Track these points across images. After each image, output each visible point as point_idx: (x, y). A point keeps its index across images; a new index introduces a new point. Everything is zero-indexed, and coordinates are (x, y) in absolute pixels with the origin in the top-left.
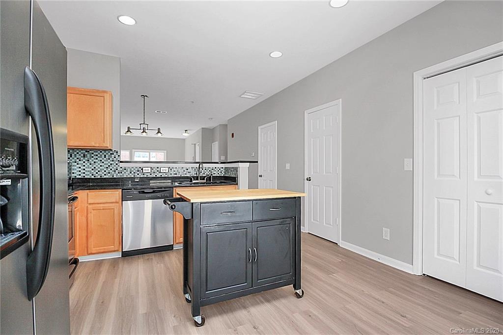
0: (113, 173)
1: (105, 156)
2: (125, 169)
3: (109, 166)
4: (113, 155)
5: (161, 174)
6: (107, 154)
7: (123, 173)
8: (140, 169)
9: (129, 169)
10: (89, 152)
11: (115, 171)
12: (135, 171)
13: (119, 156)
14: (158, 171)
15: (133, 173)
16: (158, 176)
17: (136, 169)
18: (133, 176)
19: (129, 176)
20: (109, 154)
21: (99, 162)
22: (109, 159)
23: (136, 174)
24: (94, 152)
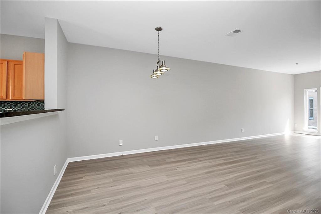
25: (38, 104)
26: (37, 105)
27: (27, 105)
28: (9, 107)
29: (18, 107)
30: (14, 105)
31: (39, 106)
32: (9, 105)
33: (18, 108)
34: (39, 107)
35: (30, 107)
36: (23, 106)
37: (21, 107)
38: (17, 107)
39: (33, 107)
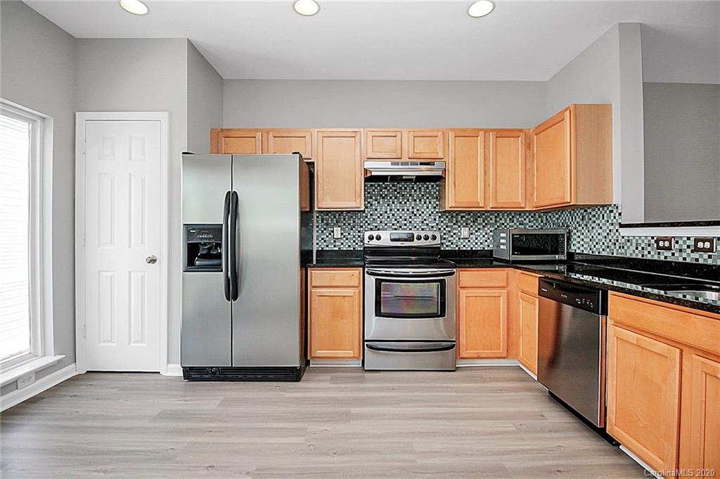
0: (613, 247)
1: (603, 215)
2: (628, 241)
3: (608, 234)
4: (612, 214)
5: (696, 255)
6: (606, 212)
7: (626, 248)
8: (653, 241)
9: (634, 241)
10: (587, 210)
11: (615, 244)
12: (643, 245)
13: (620, 214)
14: (689, 247)
15: (640, 248)
16: (688, 260)
17: (646, 241)
18: (640, 256)
19: (634, 256)
20: (608, 212)
21: (597, 228)
22: (608, 221)
23: (646, 253)
24: (592, 211)
25: (511, 217)
26: (510, 219)
27: (493, 219)
28: (464, 224)
29: (479, 224)
30: (472, 219)
31: (513, 222)
32: (464, 219)
33: (479, 227)
34: (513, 224)
35: (498, 224)
36: (486, 222)
37: (484, 224)
38: (476, 224)
39: (503, 224)
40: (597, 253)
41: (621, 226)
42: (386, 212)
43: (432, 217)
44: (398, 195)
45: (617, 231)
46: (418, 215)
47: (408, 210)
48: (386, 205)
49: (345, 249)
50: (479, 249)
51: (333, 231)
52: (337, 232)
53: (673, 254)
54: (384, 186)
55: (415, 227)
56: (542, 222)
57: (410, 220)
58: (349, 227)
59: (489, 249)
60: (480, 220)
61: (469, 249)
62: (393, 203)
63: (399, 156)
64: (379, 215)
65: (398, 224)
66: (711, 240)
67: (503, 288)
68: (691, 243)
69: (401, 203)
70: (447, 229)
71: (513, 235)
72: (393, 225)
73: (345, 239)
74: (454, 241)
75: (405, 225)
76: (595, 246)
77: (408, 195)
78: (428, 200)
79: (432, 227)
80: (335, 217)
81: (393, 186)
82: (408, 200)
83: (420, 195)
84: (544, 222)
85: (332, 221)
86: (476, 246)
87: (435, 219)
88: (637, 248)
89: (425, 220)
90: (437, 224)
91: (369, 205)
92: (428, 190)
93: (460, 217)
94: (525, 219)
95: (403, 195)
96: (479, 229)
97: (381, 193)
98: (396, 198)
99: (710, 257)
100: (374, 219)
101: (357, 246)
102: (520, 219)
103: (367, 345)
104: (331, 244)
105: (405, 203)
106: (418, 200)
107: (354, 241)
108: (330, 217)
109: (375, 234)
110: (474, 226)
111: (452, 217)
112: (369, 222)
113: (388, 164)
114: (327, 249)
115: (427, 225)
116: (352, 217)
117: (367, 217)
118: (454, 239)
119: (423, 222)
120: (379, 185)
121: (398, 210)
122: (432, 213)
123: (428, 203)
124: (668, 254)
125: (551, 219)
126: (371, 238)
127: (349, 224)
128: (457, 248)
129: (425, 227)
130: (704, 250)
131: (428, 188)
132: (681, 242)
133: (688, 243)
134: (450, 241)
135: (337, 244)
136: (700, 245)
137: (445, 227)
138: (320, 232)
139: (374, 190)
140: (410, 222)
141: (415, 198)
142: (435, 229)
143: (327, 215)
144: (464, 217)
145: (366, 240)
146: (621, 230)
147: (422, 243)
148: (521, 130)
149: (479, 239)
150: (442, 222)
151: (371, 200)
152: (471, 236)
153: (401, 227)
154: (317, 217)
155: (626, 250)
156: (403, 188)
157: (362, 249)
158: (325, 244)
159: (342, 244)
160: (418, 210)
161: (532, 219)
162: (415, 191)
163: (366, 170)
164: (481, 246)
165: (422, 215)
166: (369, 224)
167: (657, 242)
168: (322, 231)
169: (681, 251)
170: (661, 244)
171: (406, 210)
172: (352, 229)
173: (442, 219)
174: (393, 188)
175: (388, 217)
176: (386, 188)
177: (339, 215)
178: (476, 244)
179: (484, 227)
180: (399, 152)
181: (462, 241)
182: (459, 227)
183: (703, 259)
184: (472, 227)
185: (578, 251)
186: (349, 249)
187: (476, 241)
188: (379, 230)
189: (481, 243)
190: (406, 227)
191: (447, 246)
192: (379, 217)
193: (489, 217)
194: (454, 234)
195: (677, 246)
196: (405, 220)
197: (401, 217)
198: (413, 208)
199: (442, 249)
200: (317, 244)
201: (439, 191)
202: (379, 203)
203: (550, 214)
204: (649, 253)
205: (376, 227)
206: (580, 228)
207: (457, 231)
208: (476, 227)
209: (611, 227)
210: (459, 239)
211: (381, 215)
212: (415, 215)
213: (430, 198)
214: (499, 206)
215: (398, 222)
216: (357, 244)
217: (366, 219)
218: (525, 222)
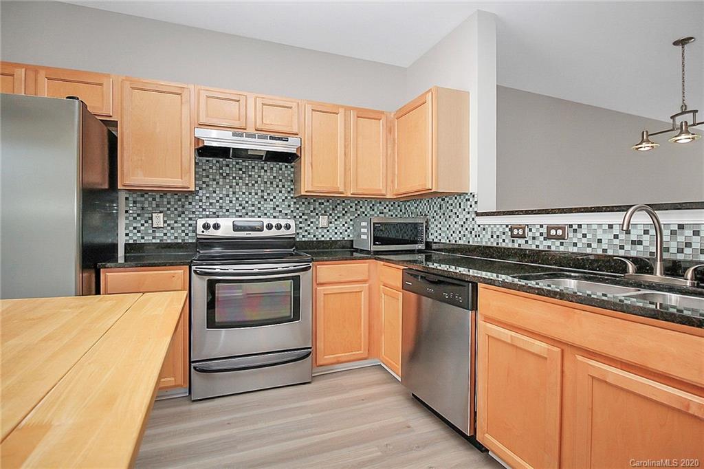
0: (469, 236)
1: (460, 204)
2: (484, 229)
3: (464, 223)
4: (469, 203)
5: (549, 243)
6: (462, 200)
7: (481, 236)
8: (507, 229)
9: (489, 229)
10: (444, 199)
11: (471, 233)
12: (498, 233)
13: (476, 202)
14: (541, 234)
15: (495, 237)
16: (541, 248)
17: (501, 230)
18: (495, 245)
19: (489, 244)
20: (464, 200)
21: (454, 216)
22: (464, 210)
23: (501, 241)
24: (450, 199)
25: (371, 205)
26: (371, 207)
27: (354, 207)
28: (323, 212)
29: (339, 212)
30: (331, 207)
31: (373, 210)
32: (323, 206)
33: (338, 215)
34: (373, 212)
35: (359, 213)
36: (346, 210)
37: (344, 212)
38: (336, 212)
39: (364, 213)
40: (454, 242)
41: (477, 214)
42: (228, 196)
43: (286, 203)
44: (244, 175)
45: (473, 219)
46: (268, 200)
47: (256, 194)
48: (228, 187)
49: (169, 241)
50: (339, 239)
51: (151, 218)
52: (158, 220)
53: (527, 242)
54: (224, 162)
55: (266, 214)
56: (401, 211)
57: (259, 206)
58: (176, 212)
59: (349, 239)
60: (340, 208)
61: (328, 239)
62: (237, 184)
63: (244, 126)
64: (218, 199)
65: (244, 211)
66: (563, 228)
67: (365, 281)
68: (544, 230)
69: (247, 184)
70: (303, 217)
71: (374, 224)
72: (237, 211)
73: (169, 228)
74: (312, 231)
75: (253, 211)
76: (452, 235)
77: (256, 176)
78: (280, 183)
79: (286, 214)
80: (154, 199)
81: (237, 163)
82: (256, 182)
83: (272, 177)
84: (403, 211)
85: (150, 203)
86: (336, 236)
87: (289, 206)
88: (492, 237)
89: (278, 206)
90: (292, 211)
91: (204, 186)
92: (280, 172)
93: (318, 203)
94: (385, 208)
95: (250, 176)
96: (338, 217)
97: (221, 171)
98: (241, 178)
99: (562, 244)
100: (211, 204)
101: (187, 237)
102: (380, 208)
103: (195, 368)
104: (148, 234)
105: (253, 185)
106: (269, 183)
107: (183, 231)
108: (146, 199)
109: (211, 221)
110: (333, 215)
111: (309, 203)
112: (204, 207)
113: (228, 134)
114: (143, 241)
115: (280, 211)
116: (180, 200)
117: (201, 201)
118: (312, 228)
119: (274, 209)
120: (217, 162)
121: (244, 193)
122: (286, 197)
123: (280, 186)
124: (522, 241)
125: (410, 209)
126: (206, 227)
127: (176, 209)
128: (315, 239)
129: (278, 214)
130: (557, 238)
131: (281, 169)
132: (534, 230)
133: (542, 230)
134: (306, 231)
135: (157, 235)
136: (553, 232)
137: (301, 215)
138: (131, 218)
139: (211, 168)
140: (259, 208)
141: (266, 180)
142: (289, 217)
143: (143, 196)
144: (323, 204)
145: (200, 229)
146: (477, 219)
147: (274, 232)
148: (382, 113)
149: (338, 228)
150: (298, 209)
151: (208, 179)
152: (330, 225)
153: (247, 214)
154: (127, 199)
155: (481, 238)
156: (250, 167)
157: (194, 241)
158: (139, 235)
159: (165, 234)
160: (268, 194)
161: (392, 208)
162: (266, 171)
163: (197, 140)
164: (341, 236)
165: (274, 200)
166: (204, 210)
167: (511, 230)
168: (135, 218)
169: (534, 238)
170: (515, 232)
171: (253, 194)
172: (180, 216)
173: (298, 206)
174: (237, 166)
175: (231, 202)
176: (228, 166)
177: (161, 196)
178: (336, 233)
179: (343, 215)
180: (243, 119)
181: (320, 230)
182: (317, 214)
183: (555, 246)
184: (331, 215)
185: (436, 240)
186: (176, 241)
187: (336, 231)
188: (218, 217)
189: (341, 233)
190: (253, 214)
191: (303, 236)
192: (218, 201)
193: (349, 204)
194: (312, 223)
195: (530, 234)
196: (253, 205)
197: (247, 202)
198: (262, 191)
199: (298, 240)
200: (127, 235)
201: (294, 173)
202: (218, 183)
203: (409, 203)
204: (504, 241)
205: (214, 213)
206: (438, 217)
207: (315, 220)
208: (336, 215)
209: (468, 216)
210: (317, 228)
211: (221, 198)
212: (266, 200)
213: (283, 181)
214: (360, 192)
215: (244, 208)
216: (187, 234)
217: (201, 204)
218: (385, 210)
